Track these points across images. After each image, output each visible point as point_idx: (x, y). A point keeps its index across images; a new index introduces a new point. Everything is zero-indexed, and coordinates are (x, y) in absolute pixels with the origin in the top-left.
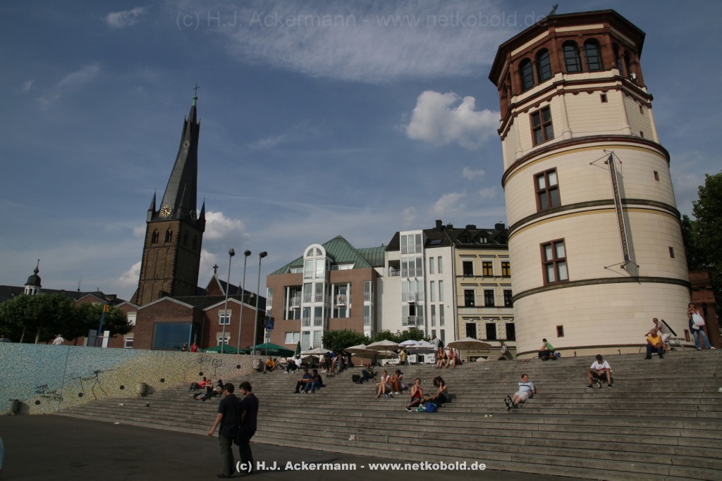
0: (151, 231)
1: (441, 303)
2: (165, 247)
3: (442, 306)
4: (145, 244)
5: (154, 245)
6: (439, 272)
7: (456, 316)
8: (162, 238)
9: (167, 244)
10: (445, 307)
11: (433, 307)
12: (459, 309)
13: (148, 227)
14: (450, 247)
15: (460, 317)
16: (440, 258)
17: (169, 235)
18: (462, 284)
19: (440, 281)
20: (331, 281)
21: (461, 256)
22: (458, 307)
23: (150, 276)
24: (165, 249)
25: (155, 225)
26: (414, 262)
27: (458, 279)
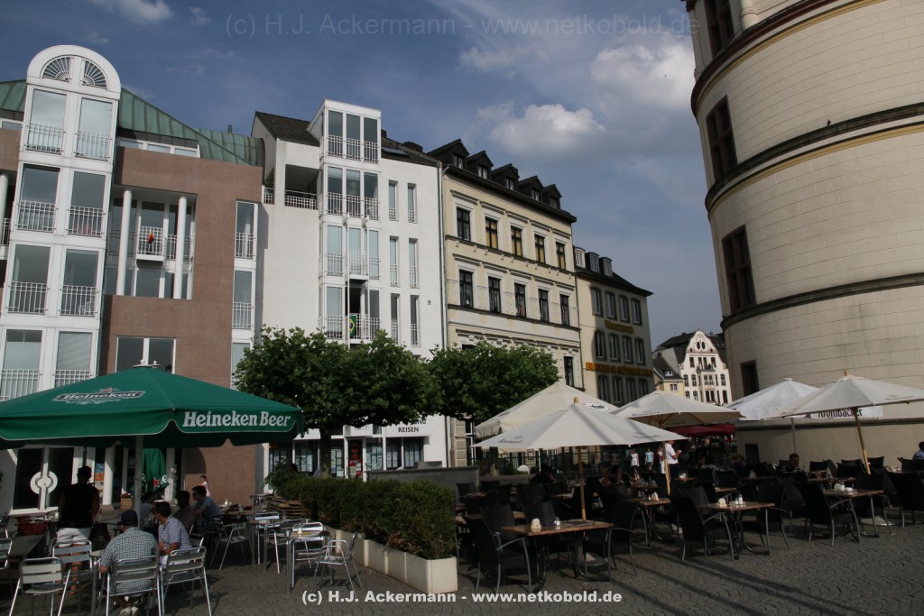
1: (415, 292)
3: (414, 299)
6: (412, 219)
7: (445, 324)
10: (421, 304)
11: (395, 297)
12: (451, 311)
14: (435, 169)
15: (453, 328)
16: (411, 187)
18: (458, 257)
19: (413, 241)
20: (125, 180)
21: (456, 194)
22: (450, 306)
26: (358, 182)
27: (449, 241)
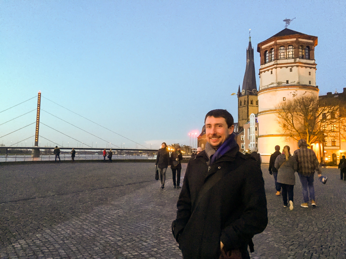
0: (240, 101)
2: (244, 106)
4: (238, 106)
5: (241, 106)
8: (243, 103)
9: (245, 105)
13: (238, 99)
17: (245, 101)
23: (241, 119)
24: (244, 107)
25: (240, 98)
